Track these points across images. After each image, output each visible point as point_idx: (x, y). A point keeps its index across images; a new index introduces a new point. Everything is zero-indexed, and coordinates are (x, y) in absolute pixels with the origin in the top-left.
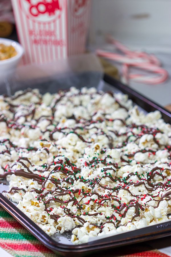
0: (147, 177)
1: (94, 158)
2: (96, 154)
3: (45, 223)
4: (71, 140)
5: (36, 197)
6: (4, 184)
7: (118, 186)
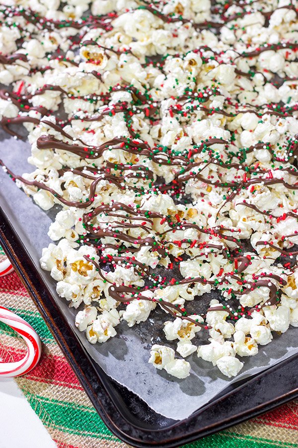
0: (288, 153)
1: (187, 90)
2: (189, 78)
3: (99, 298)
4: (141, 22)
5: (80, 220)
6: (20, 137)
7: (233, 182)
